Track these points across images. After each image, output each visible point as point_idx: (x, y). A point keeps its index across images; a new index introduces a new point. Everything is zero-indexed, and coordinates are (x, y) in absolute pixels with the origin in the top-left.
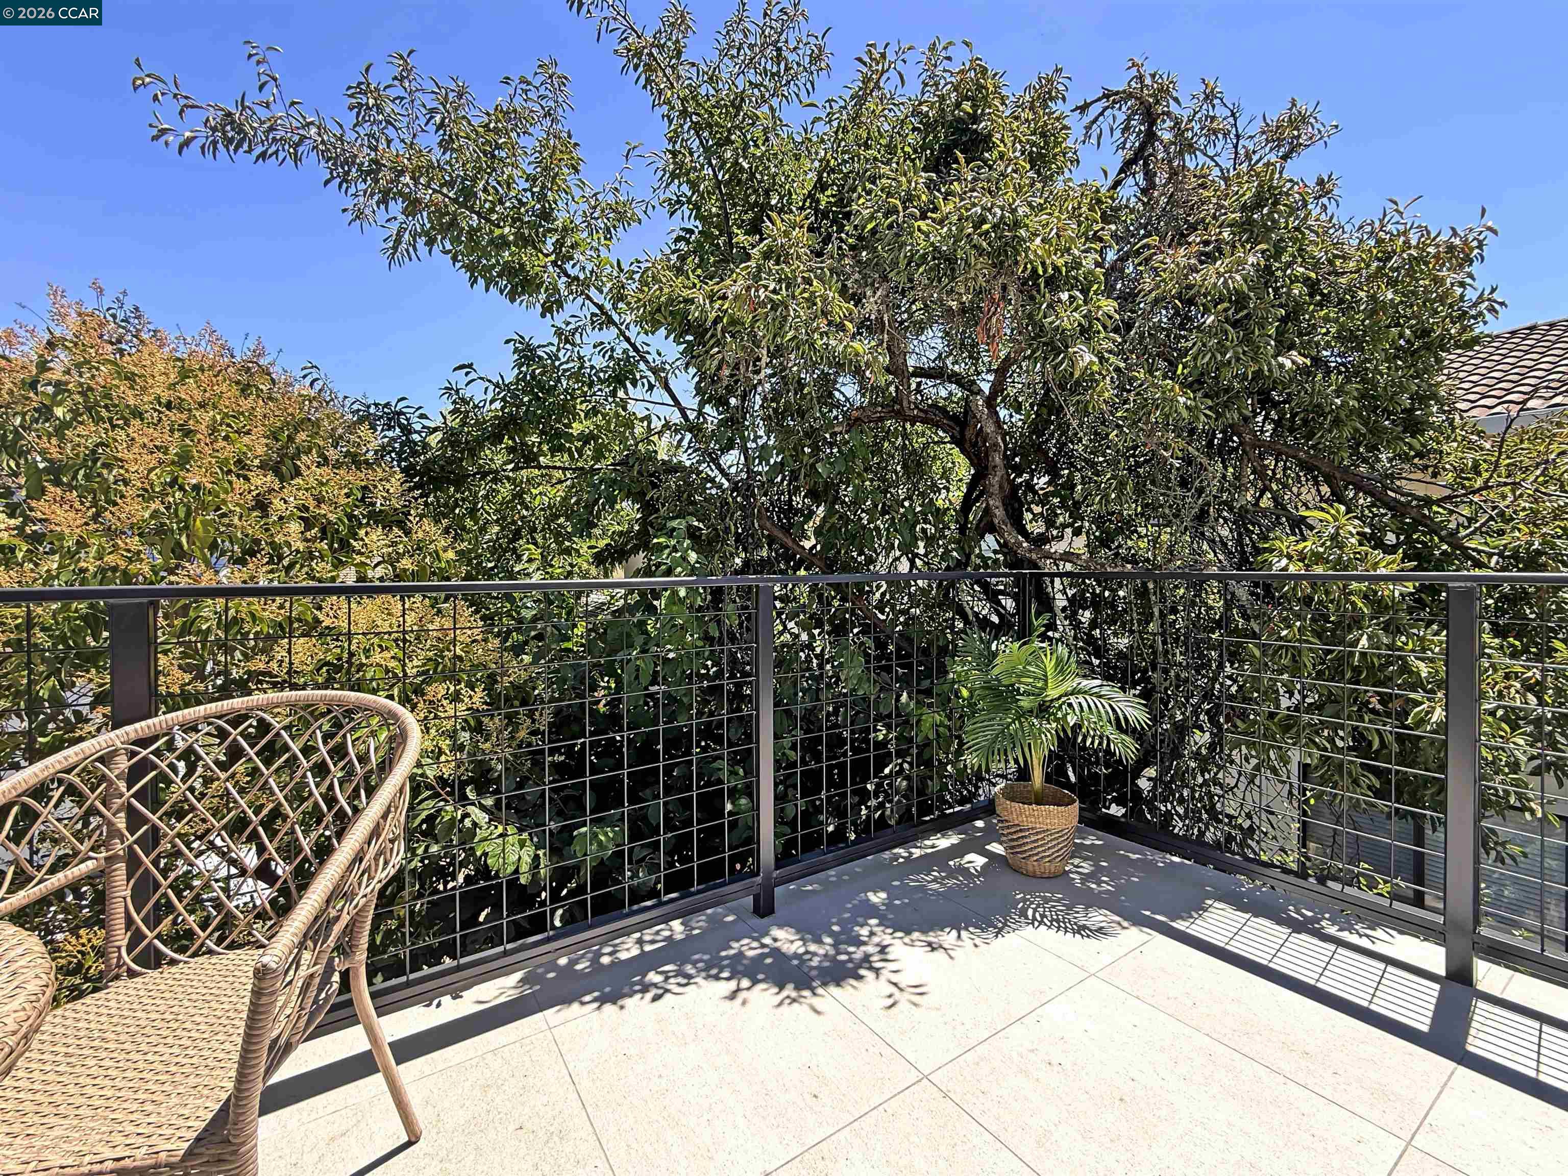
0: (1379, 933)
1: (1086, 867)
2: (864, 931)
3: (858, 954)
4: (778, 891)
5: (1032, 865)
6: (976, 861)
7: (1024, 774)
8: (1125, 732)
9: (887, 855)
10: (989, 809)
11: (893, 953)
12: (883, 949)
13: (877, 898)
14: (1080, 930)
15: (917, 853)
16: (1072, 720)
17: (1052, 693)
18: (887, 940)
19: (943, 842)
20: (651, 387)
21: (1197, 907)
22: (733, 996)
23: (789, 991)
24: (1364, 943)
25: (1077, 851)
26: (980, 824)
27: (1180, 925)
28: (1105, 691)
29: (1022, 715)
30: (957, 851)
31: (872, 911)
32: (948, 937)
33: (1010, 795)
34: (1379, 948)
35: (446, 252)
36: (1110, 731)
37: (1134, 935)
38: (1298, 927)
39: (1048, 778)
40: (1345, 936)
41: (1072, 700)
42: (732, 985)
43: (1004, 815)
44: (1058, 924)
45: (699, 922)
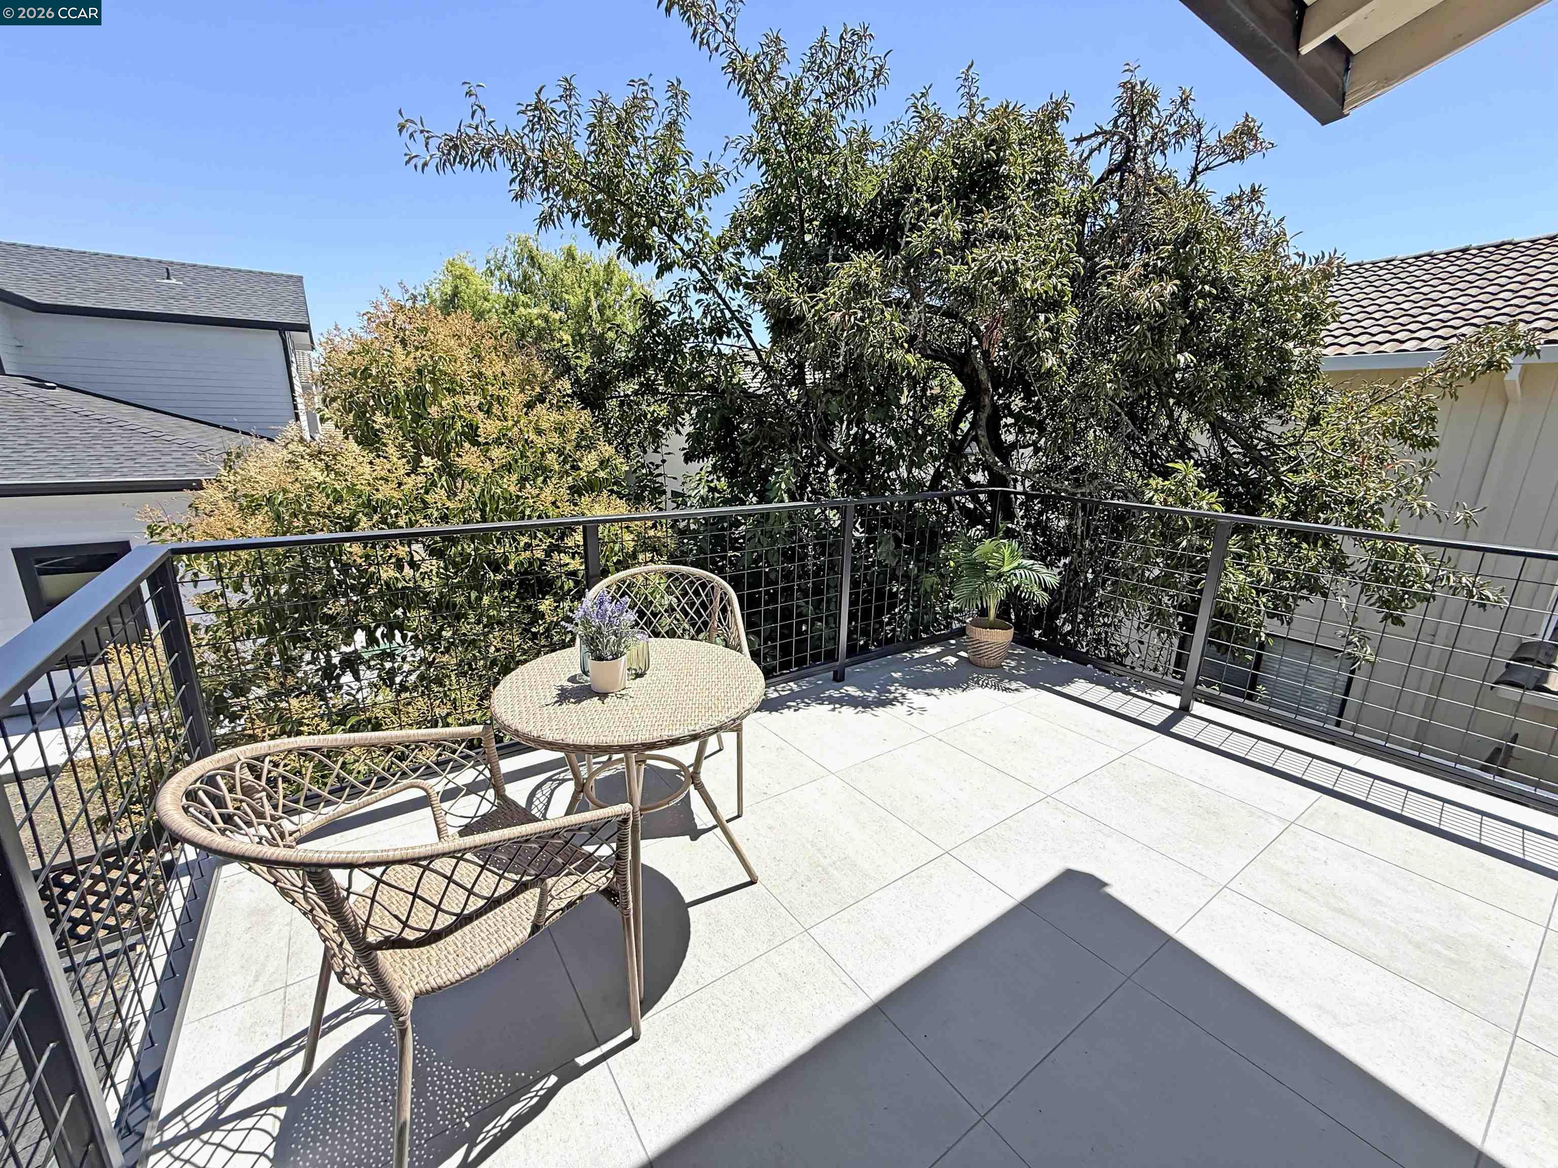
0: (1157, 693)
1: (1013, 664)
2: (892, 688)
3: (891, 696)
4: (848, 670)
5: (984, 661)
6: (952, 660)
7: (984, 612)
8: (1044, 590)
9: (899, 656)
10: (962, 632)
11: (908, 696)
12: (903, 695)
13: (897, 675)
14: (1006, 689)
15: (916, 656)
16: (1015, 583)
17: (1005, 569)
18: (904, 692)
19: (931, 651)
20: (739, 336)
21: (1069, 681)
22: (834, 710)
23: (860, 708)
24: (1148, 696)
25: (1010, 656)
26: (953, 642)
27: (1058, 688)
28: (1035, 567)
29: (988, 579)
30: (940, 655)
31: (896, 680)
32: (936, 691)
33: (975, 624)
34: (1153, 698)
35: (585, 226)
36: (1035, 588)
37: (1032, 692)
38: (1116, 690)
39: (998, 616)
40: (1140, 694)
41: (1017, 572)
42: (832, 706)
43: (971, 635)
44: (996, 687)
45: (804, 683)
